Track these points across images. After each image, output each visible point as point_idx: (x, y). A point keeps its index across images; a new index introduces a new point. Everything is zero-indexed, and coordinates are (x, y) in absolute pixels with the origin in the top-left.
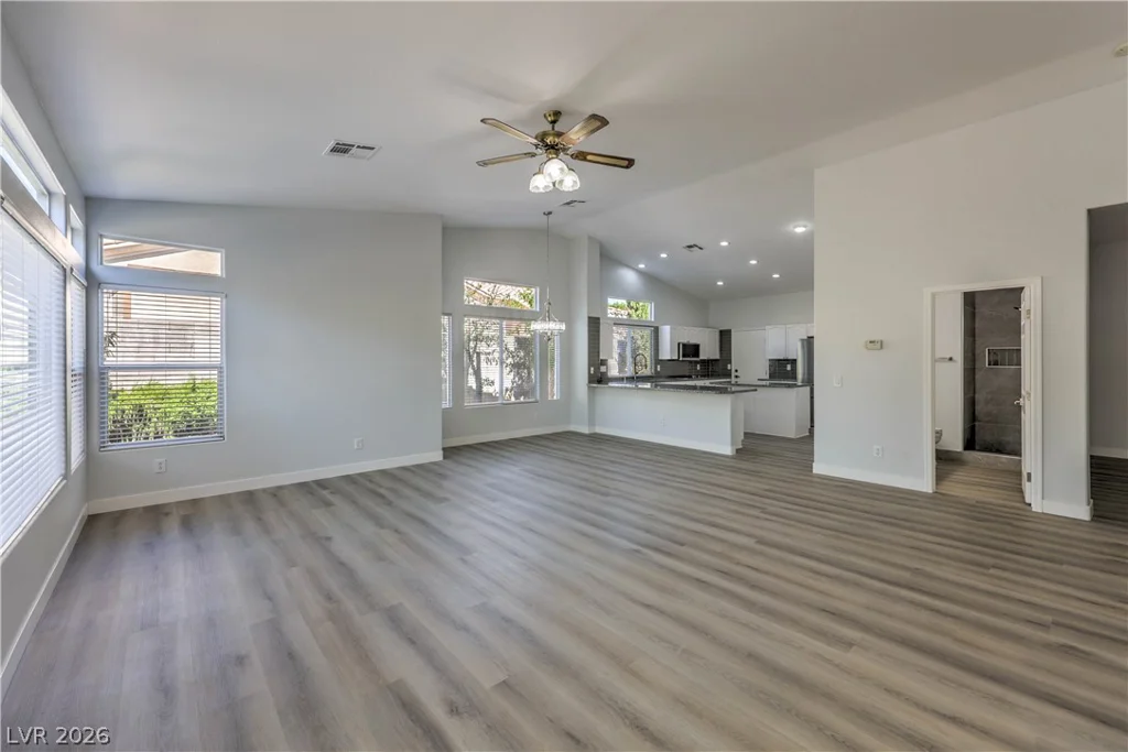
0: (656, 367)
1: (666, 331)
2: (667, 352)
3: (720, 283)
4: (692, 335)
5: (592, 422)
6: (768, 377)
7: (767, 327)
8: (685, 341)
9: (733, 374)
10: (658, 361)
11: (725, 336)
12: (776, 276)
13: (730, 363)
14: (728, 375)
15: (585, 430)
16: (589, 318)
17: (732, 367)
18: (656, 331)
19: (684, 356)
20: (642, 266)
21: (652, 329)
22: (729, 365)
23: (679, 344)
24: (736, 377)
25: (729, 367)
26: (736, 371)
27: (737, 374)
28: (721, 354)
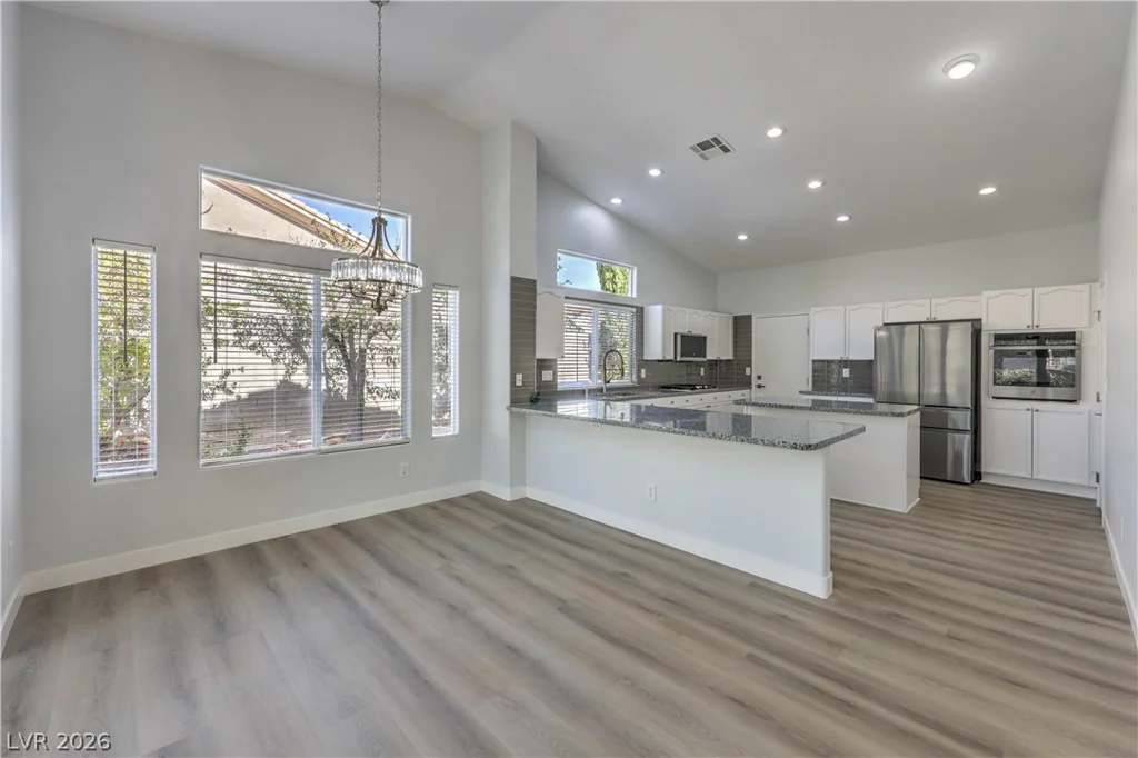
0: (639, 372)
1: (655, 314)
2: (657, 348)
3: (743, 237)
4: (695, 321)
5: (518, 477)
6: (810, 388)
7: (813, 310)
8: (685, 331)
9: (755, 382)
10: (642, 363)
11: (742, 326)
12: (843, 219)
13: (750, 366)
14: (746, 383)
15: (505, 494)
16: (514, 280)
17: (753, 371)
18: (640, 314)
19: (682, 356)
20: (616, 201)
21: (634, 310)
22: (748, 369)
23: (676, 334)
24: (760, 386)
25: (748, 373)
26: (759, 377)
27: (760, 382)
28: (735, 351)
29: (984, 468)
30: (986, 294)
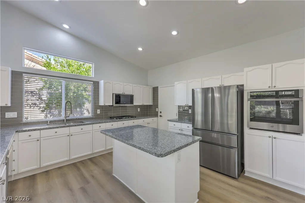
0: (96, 111)
1: (101, 84)
2: (102, 100)
4: (128, 88)
8: (121, 93)
9: (159, 114)
11: (155, 91)
13: (158, 108)
14: (157, 114)
17: (159, 110)
18: (96, 85)
19: (116, 103)
21: (92, 83)
22: (157, 109)
23: (113, 94)
24: (161, 116)
25: (157, 110)
26: (161, 112)
27: (161, 114)
28: (153, 101)
29: (246, 168)
30: (246, 69)
